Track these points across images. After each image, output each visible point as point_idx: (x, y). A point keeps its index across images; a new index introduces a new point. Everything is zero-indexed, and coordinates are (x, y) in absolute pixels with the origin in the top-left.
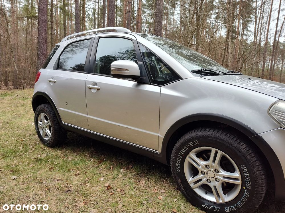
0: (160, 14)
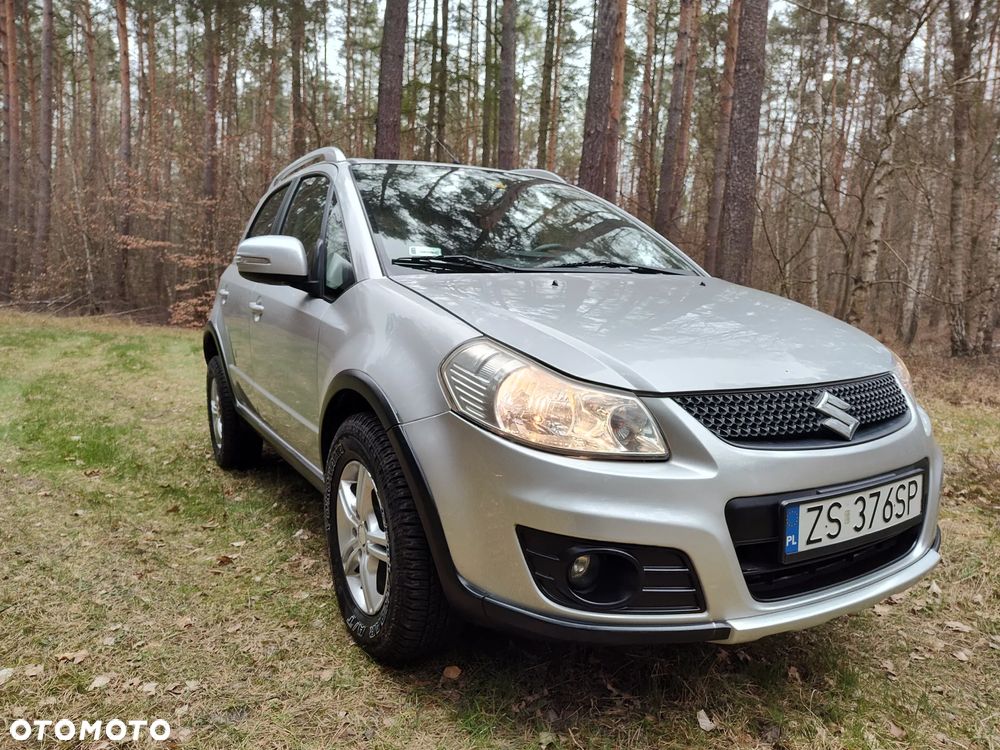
0: (752, 68)
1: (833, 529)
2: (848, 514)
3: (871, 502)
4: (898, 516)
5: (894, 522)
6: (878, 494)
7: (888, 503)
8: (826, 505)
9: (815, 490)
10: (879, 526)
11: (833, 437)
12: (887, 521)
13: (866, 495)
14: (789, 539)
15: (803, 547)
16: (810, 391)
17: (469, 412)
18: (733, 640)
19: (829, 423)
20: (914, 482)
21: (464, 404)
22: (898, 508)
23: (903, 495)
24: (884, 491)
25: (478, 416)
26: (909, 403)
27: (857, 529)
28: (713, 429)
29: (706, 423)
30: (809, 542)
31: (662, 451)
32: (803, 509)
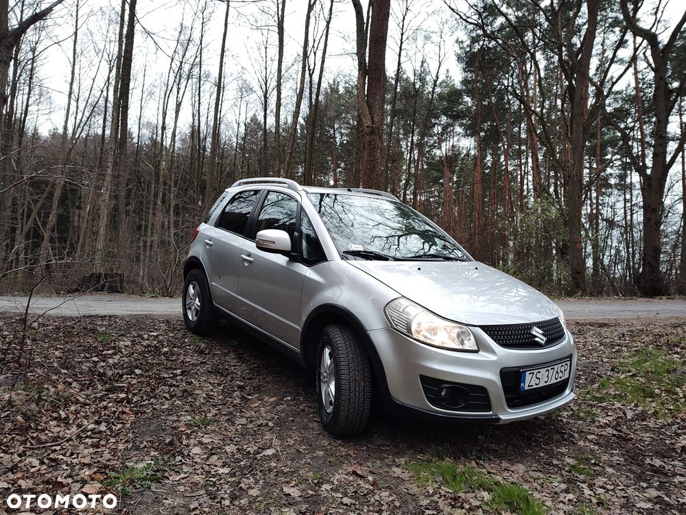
1: (537, 381)
2: (543, 375)
3: (551, 371)
4: (561, 378)
5: (559, 380)
6: (554, 368)
7: (557, 372)
8: (535, 372)
9: (532, 366)
10: (554, 381)
11: (538, 345)
12: (556, 379)
13: (549, 369)
14: (522, 384)
15: (526, 388)
16: (529, 326)
17: (399, 328)
18: (501, 423)
19: (537, 339)
20: (567, 364)
21: (397, 325)
22: (561, 374)
23: (563, 369)
24: (556, 367)
25: (405, 331)
26: (565, 331)
27: (546, 382)
28: (495, 340)
29: (493, 338)
30: (529, 386)
31: (476, 348)
32: (527, 373)
